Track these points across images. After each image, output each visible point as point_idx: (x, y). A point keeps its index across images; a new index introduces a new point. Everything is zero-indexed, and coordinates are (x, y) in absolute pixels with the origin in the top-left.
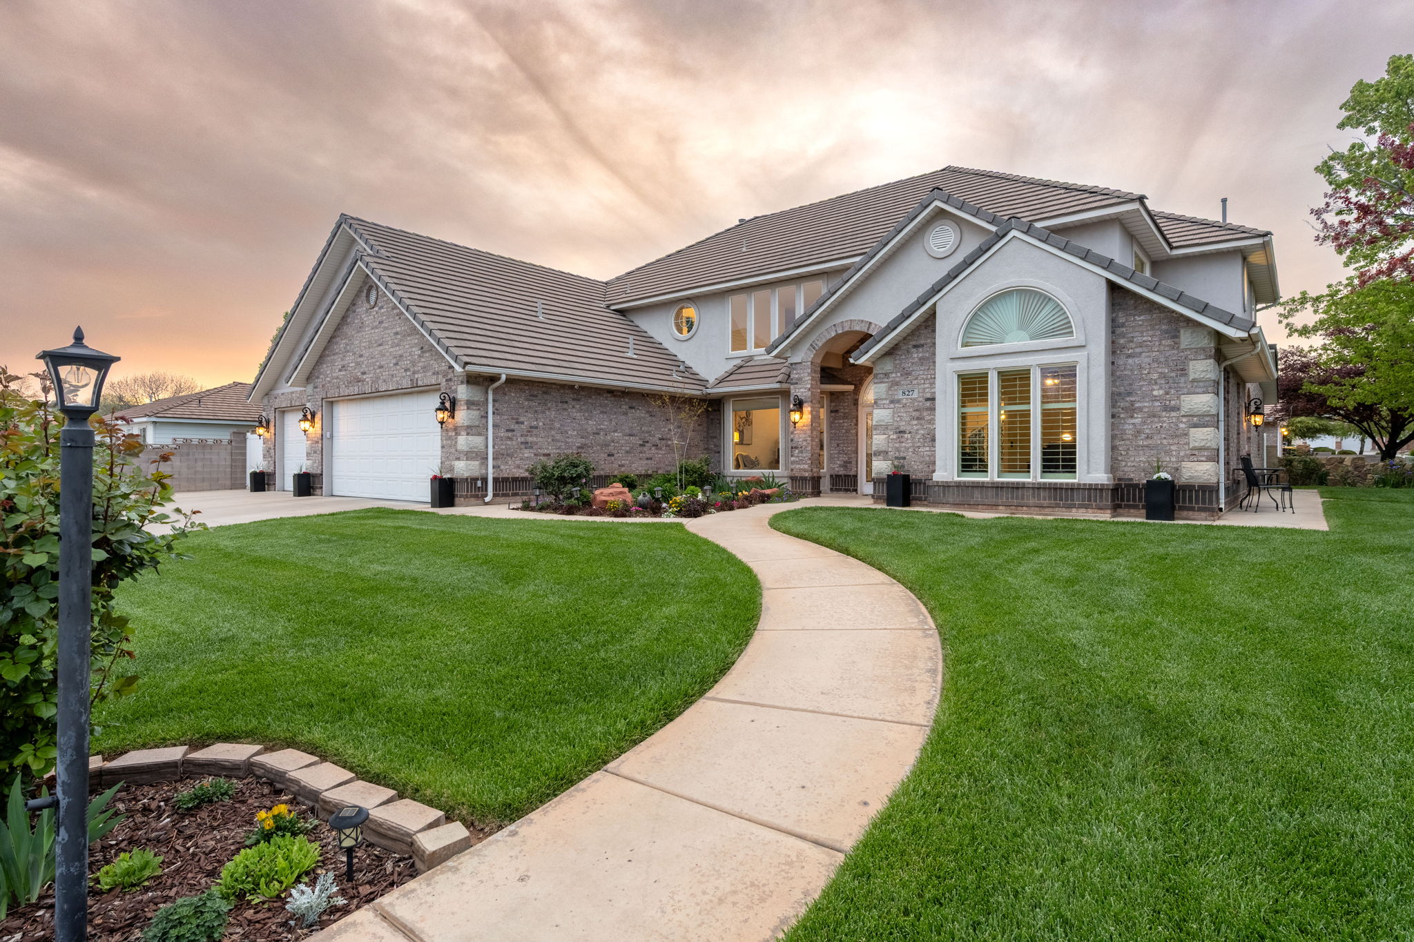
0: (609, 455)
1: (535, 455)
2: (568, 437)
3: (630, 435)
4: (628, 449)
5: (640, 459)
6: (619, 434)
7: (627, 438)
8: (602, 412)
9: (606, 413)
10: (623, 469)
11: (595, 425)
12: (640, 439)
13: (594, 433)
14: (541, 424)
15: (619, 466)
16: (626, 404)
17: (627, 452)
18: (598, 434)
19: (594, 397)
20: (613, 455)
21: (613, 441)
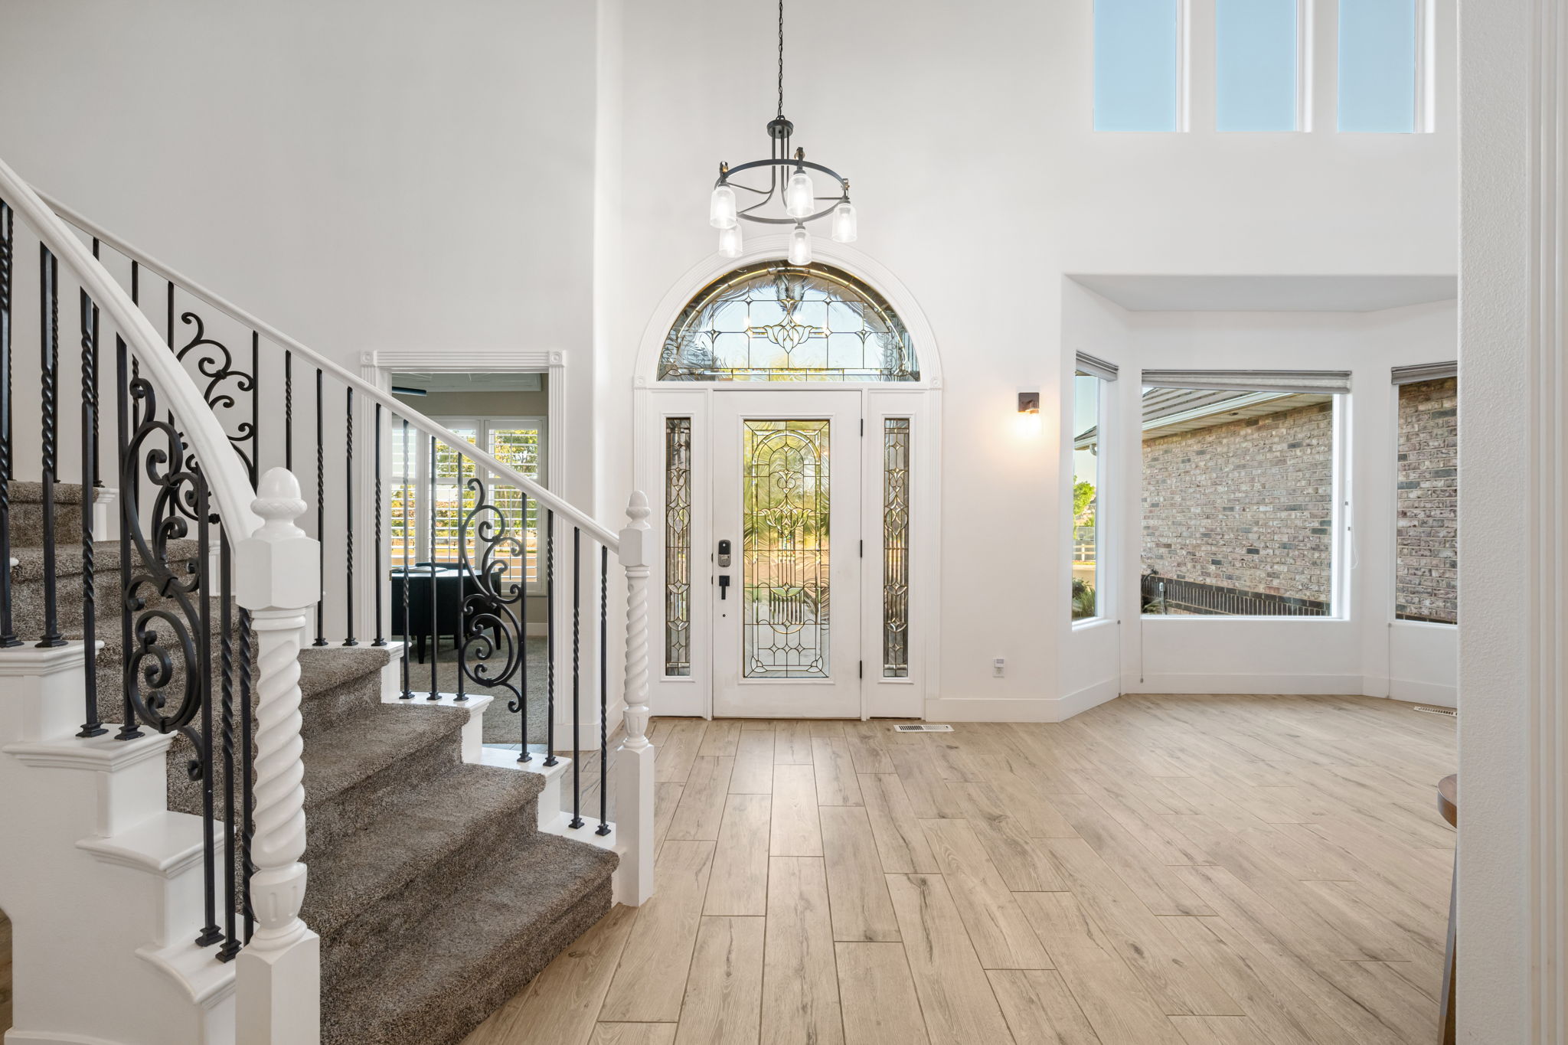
0: (1250, 551)
1: (1158, 545)
2: (1190, 518)
3: (1293, 509)
4: (1285, 539)
5: (1314, 564)
6: (1269, 508)
7: (1284, 514)
8: (1238, 467)
9: (1244, 466)
10: (1276, 583)
11: (1227, 493)
12: (1313, 516)
13: (1225, 509)
14: (1162, 499)
15: (1269, 575)
16: (1282, 438)
17: (1284, 546)
18: (1232, 509)
19: (1225, 441)
20: (1257, 552)
21: (1257, 523)
